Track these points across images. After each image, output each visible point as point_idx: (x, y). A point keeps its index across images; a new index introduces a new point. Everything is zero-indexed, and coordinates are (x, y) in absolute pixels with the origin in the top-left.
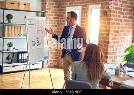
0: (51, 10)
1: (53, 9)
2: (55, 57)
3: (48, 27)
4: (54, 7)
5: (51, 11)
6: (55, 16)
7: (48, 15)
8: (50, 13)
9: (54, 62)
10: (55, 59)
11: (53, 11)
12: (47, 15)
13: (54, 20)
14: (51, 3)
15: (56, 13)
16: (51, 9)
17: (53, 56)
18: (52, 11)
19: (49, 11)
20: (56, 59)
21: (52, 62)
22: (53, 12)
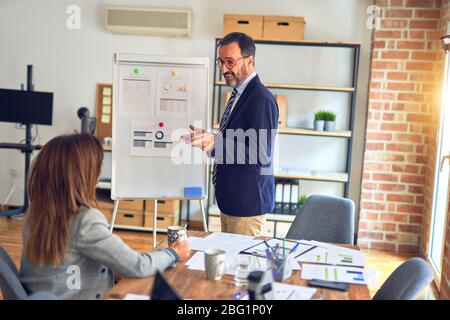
0: (399, 37)
1: (406, 33)
2: (408, 215)
3: (384, 98)
4: (414, 24)
5: (396, 40)
6: (413, 57)
7: (384, 55)
8: (395, 49)
9: (401, 233)
10: (407, 223)
11: (409, 39)
12: (380, 55)
13: (410, 72)
14: (400, 11)
15: (420, 45)
16: (399, 32)
17: (401, 209)
18: (402, 39)
19: (387, 40)
20: (411, 221)
21: (394, 230)
22: (407, 45)
